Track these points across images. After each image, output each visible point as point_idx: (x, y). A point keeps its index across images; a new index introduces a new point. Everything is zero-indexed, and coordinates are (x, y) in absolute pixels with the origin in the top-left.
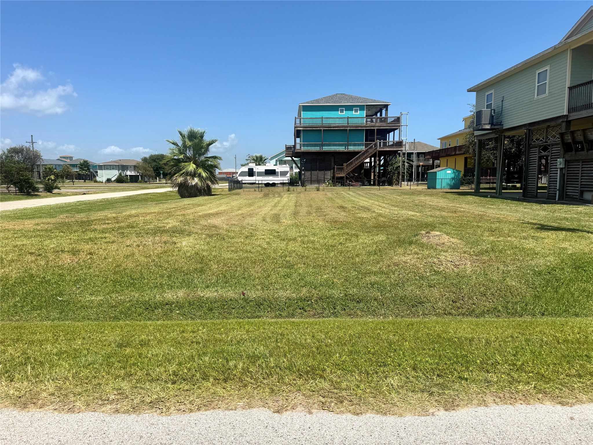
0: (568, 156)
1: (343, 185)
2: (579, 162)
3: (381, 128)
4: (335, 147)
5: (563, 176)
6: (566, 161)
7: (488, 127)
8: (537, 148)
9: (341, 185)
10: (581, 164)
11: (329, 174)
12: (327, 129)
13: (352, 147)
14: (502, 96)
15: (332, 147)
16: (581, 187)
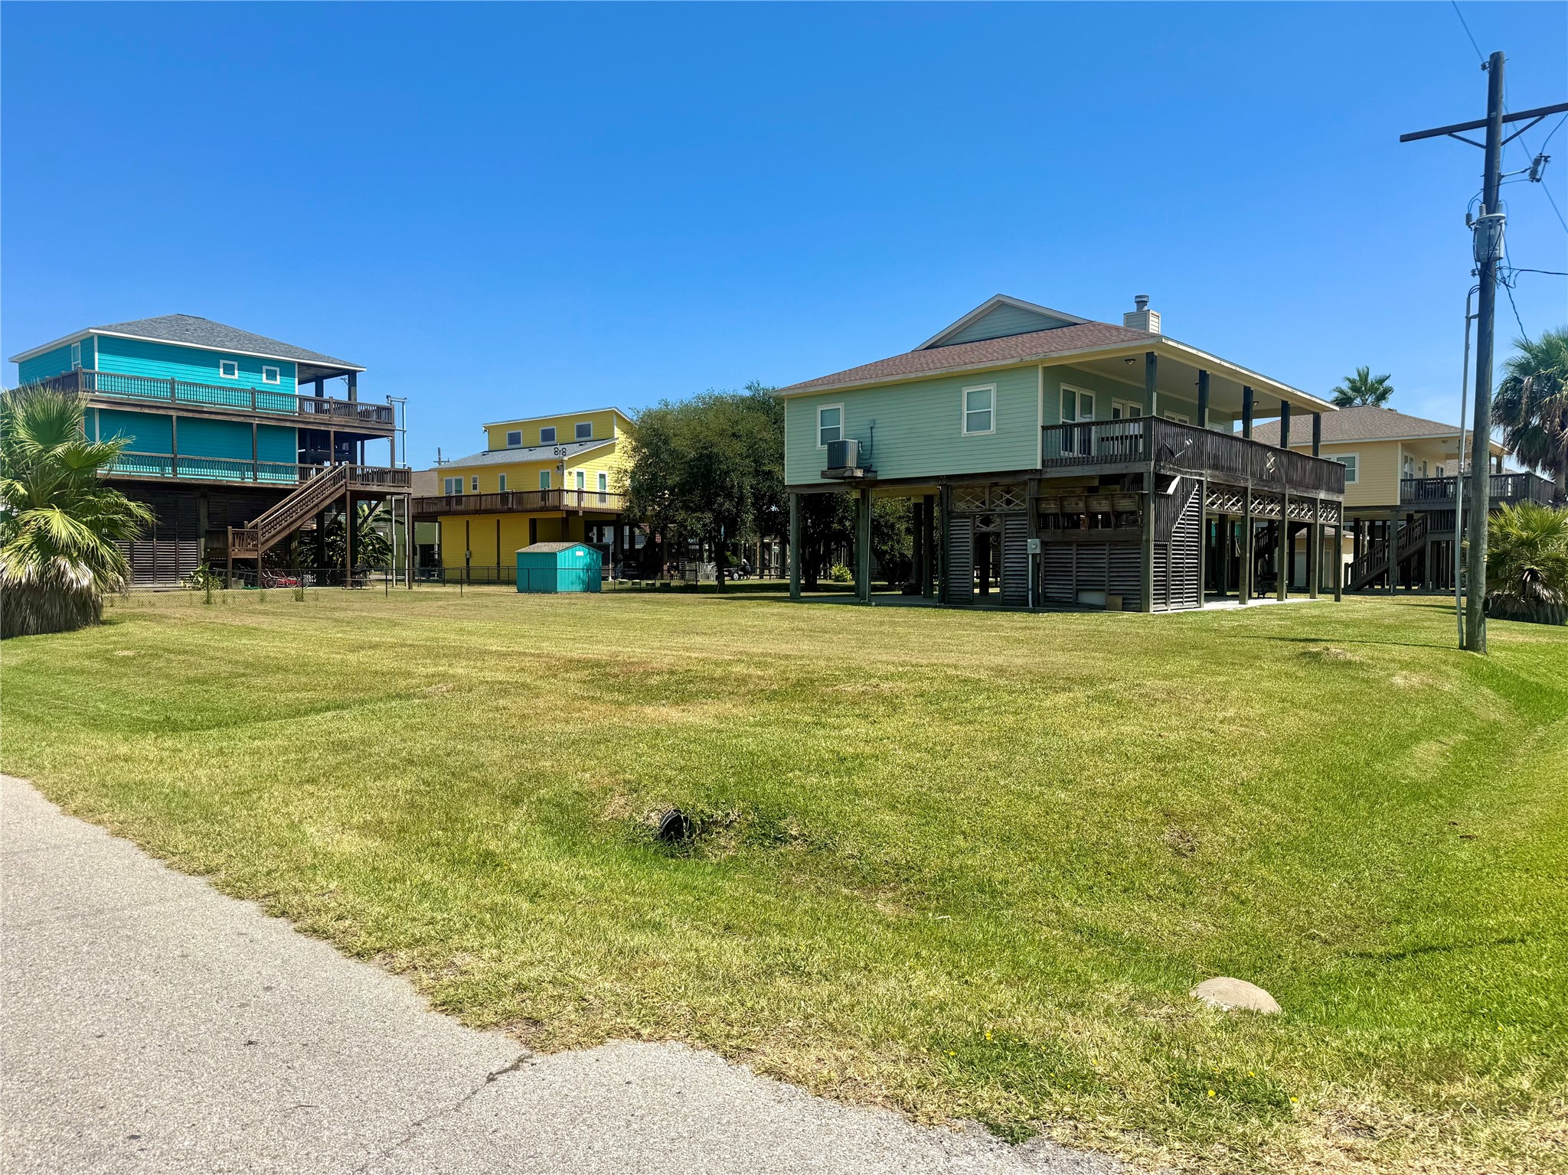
0: (1048, 536)
1: (251, 583)
2: (1071, 545)
3: (347, 430)
4: (216, 472)
5: (1037, 567)
6: (1042, 543)
7: (859, 473)
8: (968, 518)
9: (246, 584)
10: (1074, 548)
11: (193, 550)
12: (190, 415)
13: (267, 475)
14: (874, 417)
15: (207, 471)
16: (1077, 585)
